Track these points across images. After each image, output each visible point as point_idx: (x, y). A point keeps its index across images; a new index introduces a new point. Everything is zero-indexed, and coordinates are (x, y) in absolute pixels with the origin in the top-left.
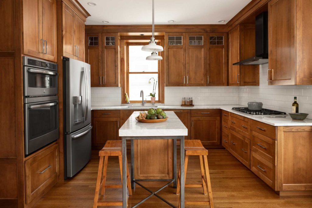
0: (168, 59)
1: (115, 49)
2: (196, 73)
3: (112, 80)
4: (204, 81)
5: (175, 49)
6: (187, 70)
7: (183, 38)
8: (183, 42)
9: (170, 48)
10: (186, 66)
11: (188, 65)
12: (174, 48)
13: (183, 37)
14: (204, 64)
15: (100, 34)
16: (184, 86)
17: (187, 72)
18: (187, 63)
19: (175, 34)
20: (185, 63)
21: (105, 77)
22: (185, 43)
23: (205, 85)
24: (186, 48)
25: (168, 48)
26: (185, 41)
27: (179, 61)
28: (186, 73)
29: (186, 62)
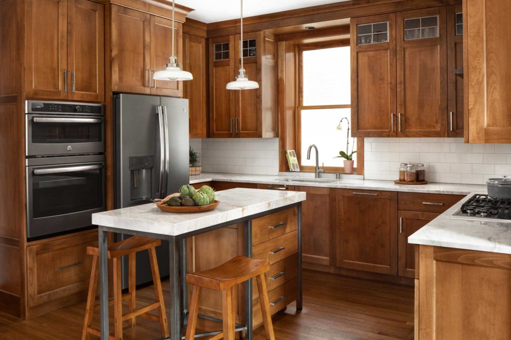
0: (357, 77)
1: (256, 63)
2: (421, 106)
3: (251, 123)
4: (442, 125)
5: (371, 53)
6: (398, 100)
7: (391, 25)
8: (391, 35)
9: (361, 52)
10: (398, 90)
11: (403, 87)
12: (370, 51)
13: (389, 23)
14: (441, 82)
15: (231, 37)
16: (393, 136)
17: (398, 103)
18: (400, 83)
19: (372, 18)
20: (394, 83)
21: (240, 118)
22: (394, 36)
23: (444, 134)
24: (398, 48)
25: (357, 53)
26: (394, 33)
27: (382, 79)
28: (398, 106)
29: (398, 82)
